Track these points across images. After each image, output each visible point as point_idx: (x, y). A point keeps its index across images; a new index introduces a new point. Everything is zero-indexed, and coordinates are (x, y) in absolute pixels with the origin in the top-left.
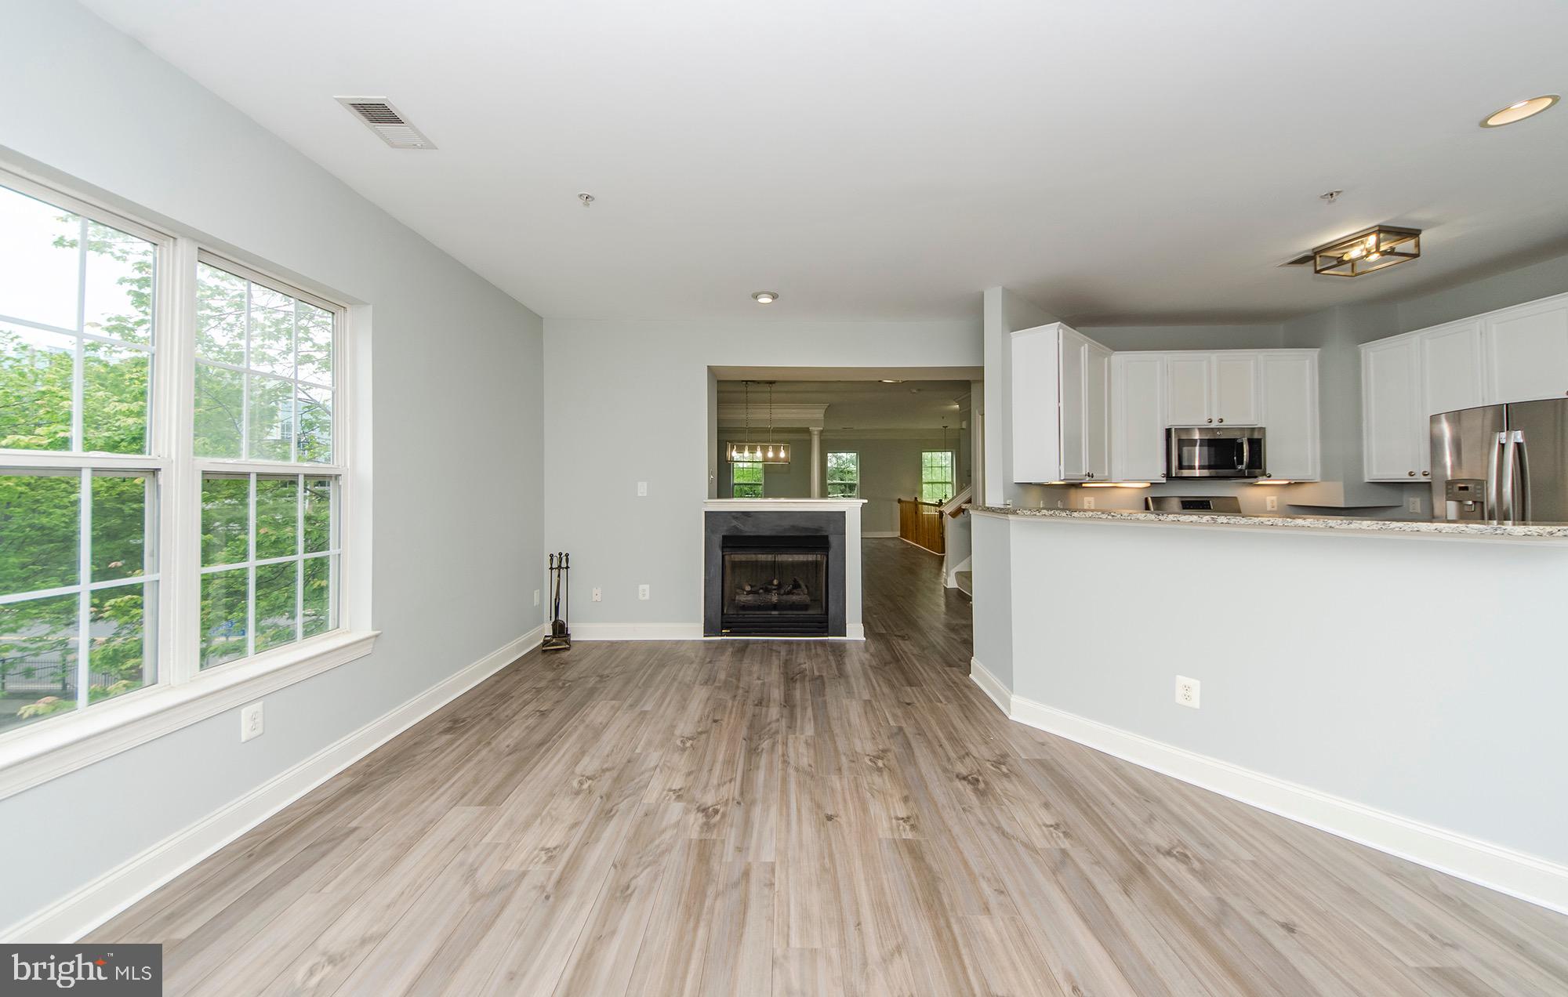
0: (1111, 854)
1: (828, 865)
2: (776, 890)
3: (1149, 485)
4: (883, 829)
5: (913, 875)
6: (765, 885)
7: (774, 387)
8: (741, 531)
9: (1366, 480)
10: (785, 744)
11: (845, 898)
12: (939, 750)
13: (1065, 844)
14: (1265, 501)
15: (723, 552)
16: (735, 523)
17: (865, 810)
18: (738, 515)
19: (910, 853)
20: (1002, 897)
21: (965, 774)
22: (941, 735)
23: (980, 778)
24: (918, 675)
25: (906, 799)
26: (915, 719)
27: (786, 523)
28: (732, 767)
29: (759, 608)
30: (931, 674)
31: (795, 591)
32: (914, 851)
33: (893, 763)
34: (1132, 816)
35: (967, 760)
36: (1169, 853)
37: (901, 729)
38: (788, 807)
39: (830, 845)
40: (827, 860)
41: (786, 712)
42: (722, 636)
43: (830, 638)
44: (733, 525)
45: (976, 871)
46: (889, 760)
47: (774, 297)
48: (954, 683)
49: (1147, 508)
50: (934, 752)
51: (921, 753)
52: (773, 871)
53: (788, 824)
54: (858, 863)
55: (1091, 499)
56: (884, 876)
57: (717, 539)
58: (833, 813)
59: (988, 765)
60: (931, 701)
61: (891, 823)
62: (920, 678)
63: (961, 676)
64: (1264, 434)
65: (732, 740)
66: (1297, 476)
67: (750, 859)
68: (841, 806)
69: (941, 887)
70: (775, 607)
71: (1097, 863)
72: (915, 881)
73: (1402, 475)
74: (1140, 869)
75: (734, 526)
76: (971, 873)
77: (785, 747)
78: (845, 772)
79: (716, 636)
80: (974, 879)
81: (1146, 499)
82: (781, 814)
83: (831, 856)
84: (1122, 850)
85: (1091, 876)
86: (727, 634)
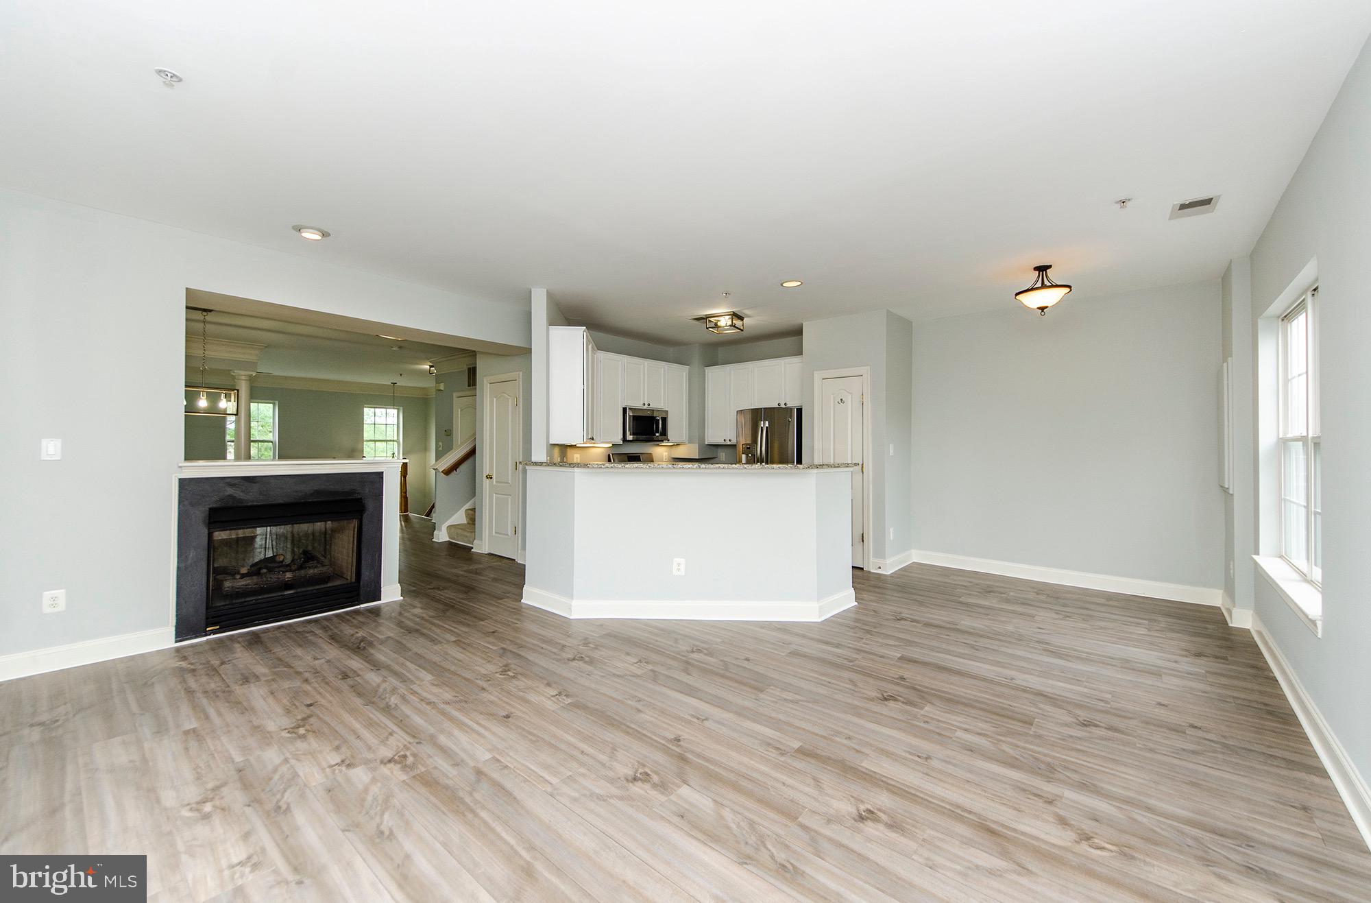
0: (672, 662)
1: (534, 739)
2: (512, 767)
3: (611, 445)
4: (550, 705)
5: (590, 717)
6: (501, 769)
7: (210, 317)
8: (240, 501)
9: (706, 443)
10: (414, 693)
11: (562, 746)
12: (543, 651)
13: (650, 667)
14: (663, 456)
15: (209, 529)
16: (230, 491)
17: (528, 702)
18: (236, 481)
19: (578, 708)
20: (641, 703)
21: (573, 657)
22: (536, 642)
23: (583, 656)
24: (479, 611)
25: (549, 685)
26: (509, 640)
27: (308, 488)
28: (379, 726)
29: (261, 591)
30: (491, 608)
31: (307, 565)
32: (578, 706)
33: (519, 670)
34: (668, 642)
35: (567, 649)
36: (693, 652)
37: (504, 649)
38: (469, 727)
39: (524, 729)
40: (531, 737)
41: (384, 672)
42: (206, 635)
43: (362, 606)
44: (228, 494)
45: (619, 698)
46: (515, 670)
47: (325, 234)
48: (514, 609)
49: (609, 460)
50: (541, 653)
51: (531, 656)
52: (498, 761)
53: (479, 734)
54: (553, 728)
55: (578, 456)
56: (574, 726)
57: (200, 513)
58: (507, 713)
59: (581, 647)
60: (509, 625)
61: (552, 700)
62: (487, 614)
63: (517, 604)
64: (667, 414)
65: (352, 711)
66: (678, 441)
67: (472, 764)
68: (508, 707)
69: (609, 714)
70: (288, 586)
71: (669, 668)
72: (593, 718)
73: (720, 441)
74: (687, 663)
75: (230, 496)
76: (618, 701)
77: (417, 695)
78: (490, 689)
79: (196, 637)
80: (623, 703)
81: (609, 455)
82: (467, 732)
83: (530, 733)
84: (674, 658)
85: (669, 674)
86: (215, 632)
